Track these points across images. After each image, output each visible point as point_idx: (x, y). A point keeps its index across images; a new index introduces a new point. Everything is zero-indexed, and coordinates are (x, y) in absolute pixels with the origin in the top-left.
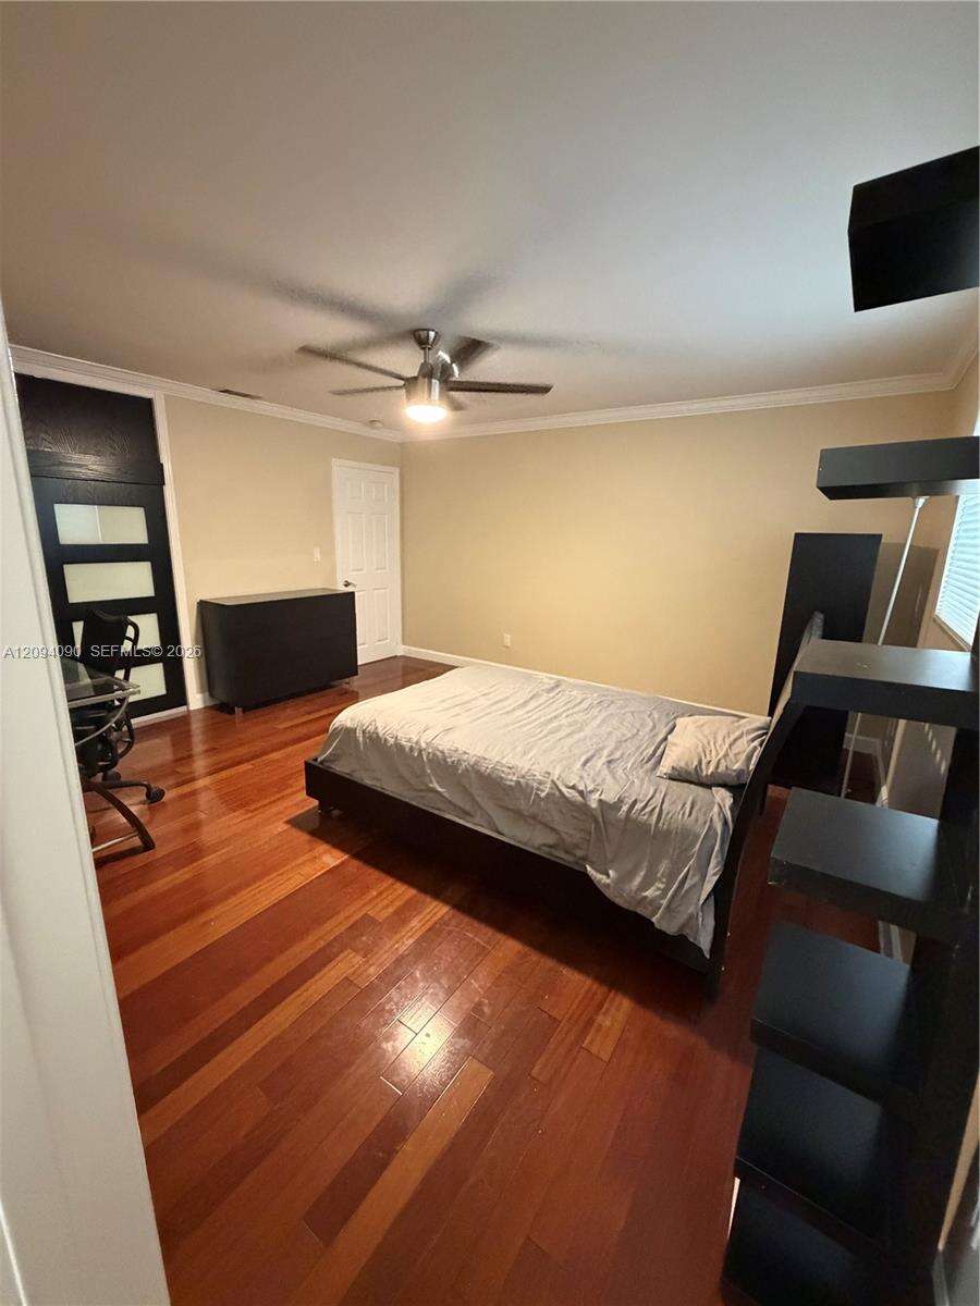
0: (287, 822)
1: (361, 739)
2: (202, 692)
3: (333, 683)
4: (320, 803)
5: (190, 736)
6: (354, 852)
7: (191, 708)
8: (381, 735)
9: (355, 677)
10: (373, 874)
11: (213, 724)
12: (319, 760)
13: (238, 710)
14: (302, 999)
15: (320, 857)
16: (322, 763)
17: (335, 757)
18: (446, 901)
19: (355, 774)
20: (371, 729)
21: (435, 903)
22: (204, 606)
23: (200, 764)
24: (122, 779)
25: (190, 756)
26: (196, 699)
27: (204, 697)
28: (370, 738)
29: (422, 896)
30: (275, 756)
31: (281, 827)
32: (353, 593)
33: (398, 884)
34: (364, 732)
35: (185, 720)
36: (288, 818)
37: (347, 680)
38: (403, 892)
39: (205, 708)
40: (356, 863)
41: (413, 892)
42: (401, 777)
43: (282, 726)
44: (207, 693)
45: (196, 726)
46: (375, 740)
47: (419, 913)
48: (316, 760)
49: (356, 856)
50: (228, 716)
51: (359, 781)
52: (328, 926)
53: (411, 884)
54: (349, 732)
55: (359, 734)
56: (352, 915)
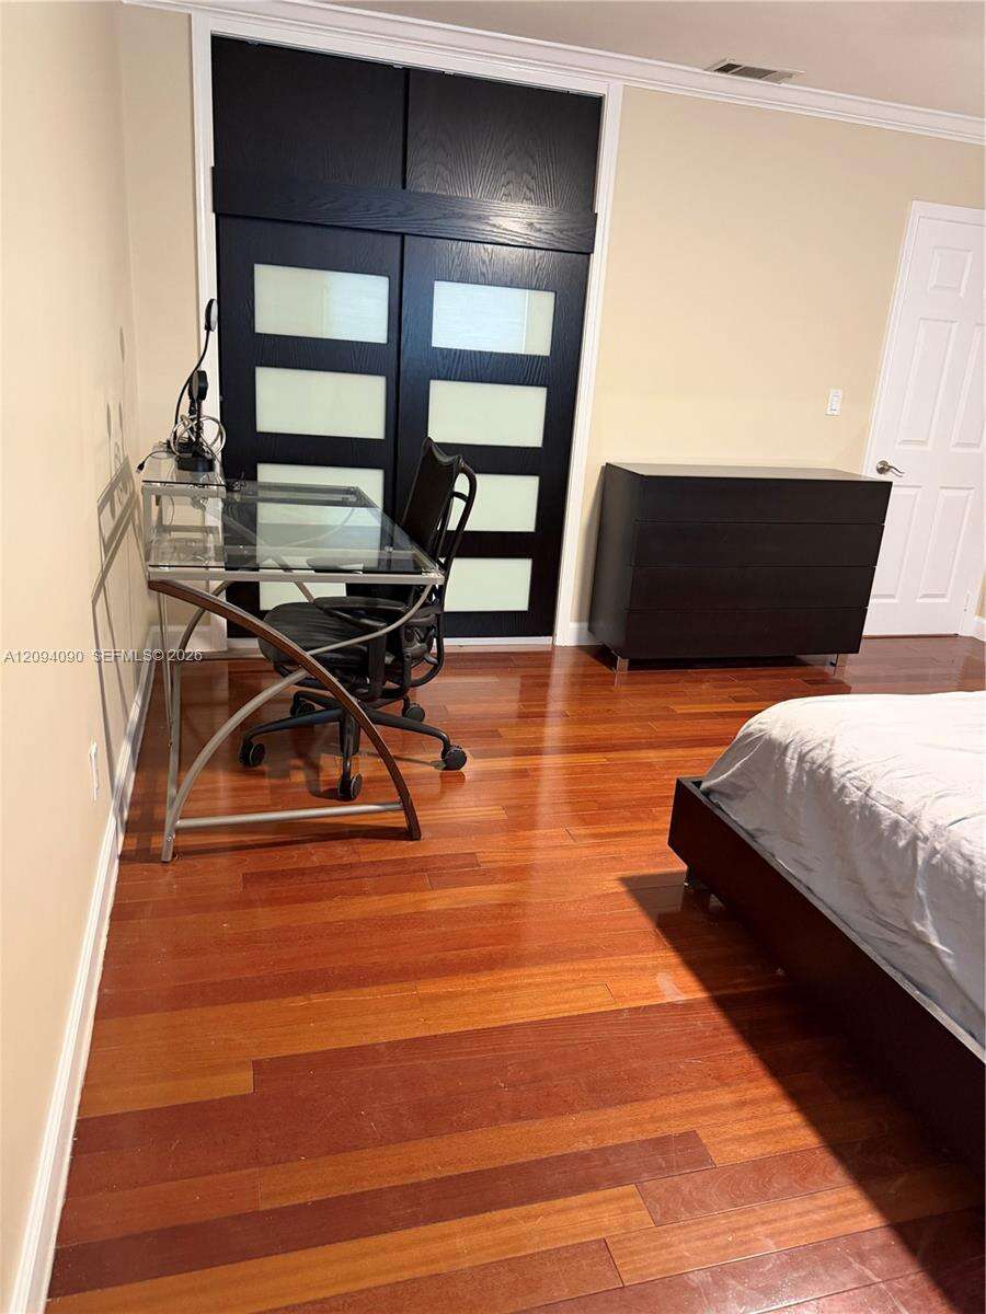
0: (624, 881)
1: (792, 771)
2: (580, 620)
3: (803, 657)
4: (690, 871)
5: (546, 685)
6: (717, 993)
7: (557, 643)
8: (834, 775)
9: (851, 656)
10: (741, 1057)
11: (584, 676)
12: (704, 786)
13: (622, 663)
14: (506, 1231)
15: (655, 970)
16: (707, 793)
17: (733, 791)
18: (880, 1204)
19: (762, 840)
20: (819, 756)
21: (852, 1193)
22: (610, 474)
23: (553, 731)
24: (425, 722)
25: (543, 715)
26: (568, 629)
27: (580, 629)
28: (812, 773)
29: (826, 1159)
30: (651, 756)
31: (611, 884)
32: (889, 485)
33: (784, 1106)
34: (802, 758)
35: (544, 659)
36: (628, 873)
37: (832, 657)
38: (789, 1128)
39: (579, 647)
40: (715, 1017)
41: (807, 1138)
42: (854, 879)
43: (681, 709)
44: (585, 625)
45: (560, 672)
46: (820, 783)
47: (812, 1196)
48: (698, 784)
49: (722, 1003)
50: (605, 669)
51: (767, 857)
52: (613, 1115)
53: (815, 1121)
54: (772, 750)
55: (791, 760)
56: (663, 1119)
